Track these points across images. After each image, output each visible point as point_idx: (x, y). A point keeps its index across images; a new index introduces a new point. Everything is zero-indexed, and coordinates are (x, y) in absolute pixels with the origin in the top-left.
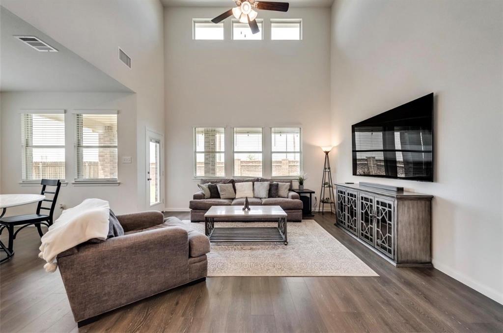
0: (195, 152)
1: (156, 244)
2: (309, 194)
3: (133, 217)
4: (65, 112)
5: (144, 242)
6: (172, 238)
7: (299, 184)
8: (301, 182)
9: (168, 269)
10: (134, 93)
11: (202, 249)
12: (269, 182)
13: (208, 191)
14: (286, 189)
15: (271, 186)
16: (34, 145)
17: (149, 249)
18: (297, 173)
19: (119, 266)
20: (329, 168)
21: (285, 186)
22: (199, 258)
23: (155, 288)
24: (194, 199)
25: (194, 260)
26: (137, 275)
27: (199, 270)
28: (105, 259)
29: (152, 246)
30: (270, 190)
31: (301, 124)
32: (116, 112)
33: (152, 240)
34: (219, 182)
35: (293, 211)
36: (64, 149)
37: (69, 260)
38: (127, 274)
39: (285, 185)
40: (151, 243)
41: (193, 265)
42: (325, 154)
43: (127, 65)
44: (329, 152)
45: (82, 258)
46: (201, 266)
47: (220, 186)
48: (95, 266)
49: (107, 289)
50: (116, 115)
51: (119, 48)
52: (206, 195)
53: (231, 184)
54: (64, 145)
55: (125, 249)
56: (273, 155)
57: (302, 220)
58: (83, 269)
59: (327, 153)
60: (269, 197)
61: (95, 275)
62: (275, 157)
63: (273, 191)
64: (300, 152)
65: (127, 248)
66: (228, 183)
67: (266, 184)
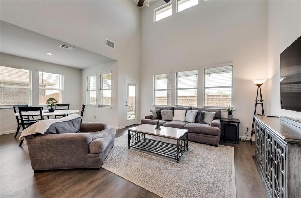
0: (155, 90)
1: (67, 141)
2: (237, 124)
3: (89, 125)
4: (96, 75)
5: (61, 139)
6: (76, 140)
7: (228, 114)
8: (230, 112)
9: (74, 157)
10: (117, 61)
11: (95, 150)
12: (197, 111)
13: (156, 114)
14: (210, 117)
15: (198, 113)
16: (90, 89)
17: (63, 143)
18: (225, 104)
19: (49, 149)
20: (262, 101)
21: (211, 115)
22: (94, 155)
23: (66, 165)
24: (145, 118)
25: (91, 155)
26: (57, 156)
27: (93, 162)
28: (43, 144)
29: (65, 142)
30: (197, 117)
31: (232, 62)
32: (111, 72)
33: (65, 139)
34: (163, 109)
35: (210, 136)
36: (96, 91)
37: (30, 141)
38: (53, 153)
39: (211, 113)
40: (64, 140)
41: (90, 158)
42: (257, 87)
43: (112, 47)
44: (261, 85)
45: (34, 141)
46: (95, 160)
47: (163, 112)
48: (39, 146)
49: (44, 159)
50: (111, 73)
51: (107, 39)
52: (153, 117)
53: (171, 111)
54: (96, 89)
55: (52, 141)
56: (206, 90)
57: (219, 145)
58: (34, 146)
59: (259, 86)
60: (195, 122)
61: (39, 150)
62: (208, 92)
63: (199, 118)
64: (232, 87)
65: (53, 140)
66: (170, 110)
67: (195, 112)
